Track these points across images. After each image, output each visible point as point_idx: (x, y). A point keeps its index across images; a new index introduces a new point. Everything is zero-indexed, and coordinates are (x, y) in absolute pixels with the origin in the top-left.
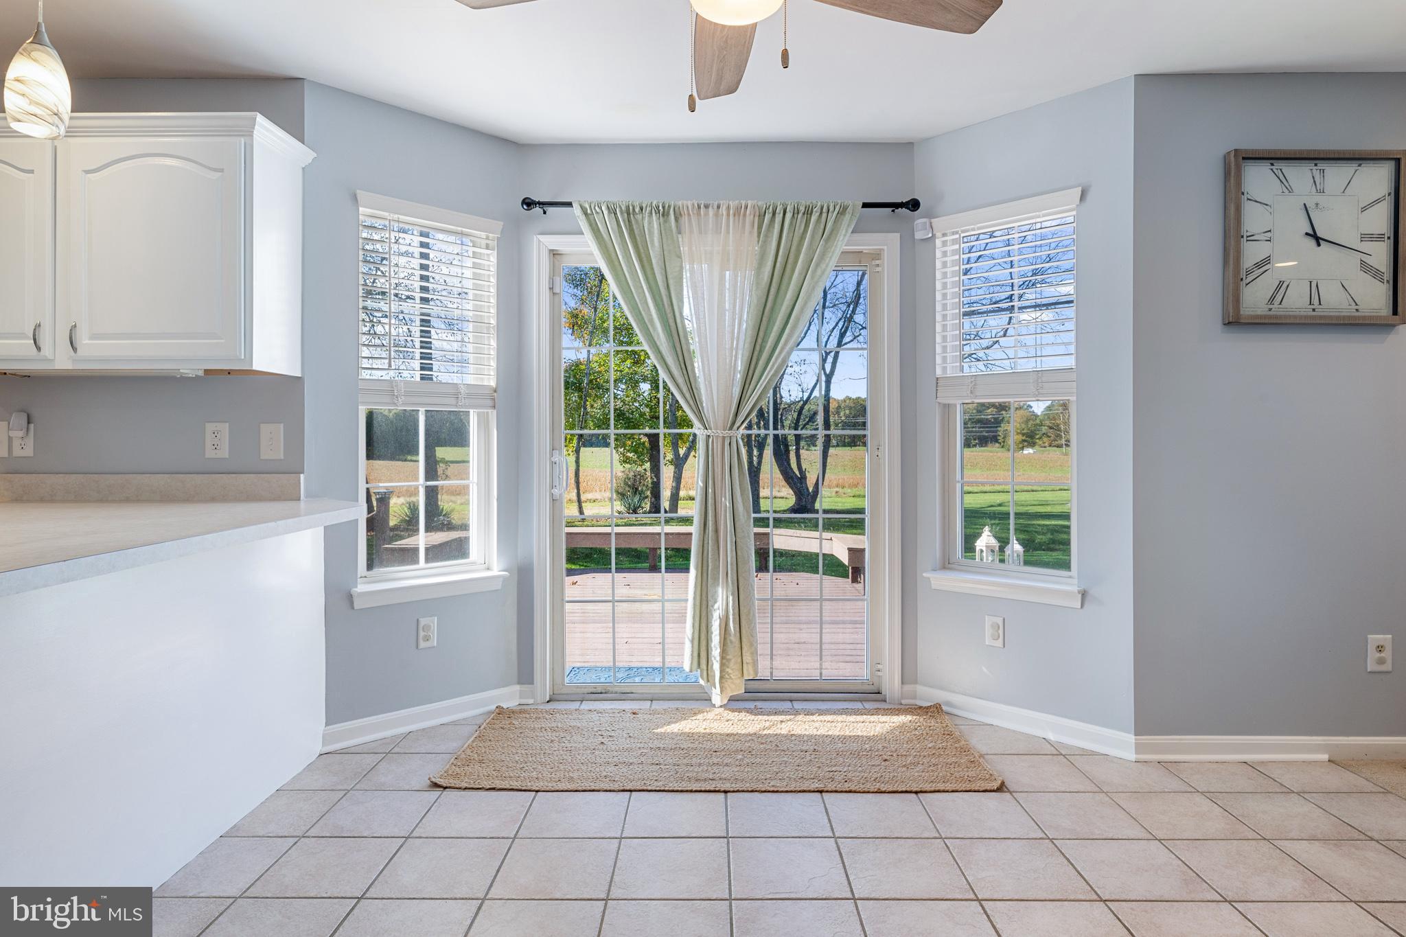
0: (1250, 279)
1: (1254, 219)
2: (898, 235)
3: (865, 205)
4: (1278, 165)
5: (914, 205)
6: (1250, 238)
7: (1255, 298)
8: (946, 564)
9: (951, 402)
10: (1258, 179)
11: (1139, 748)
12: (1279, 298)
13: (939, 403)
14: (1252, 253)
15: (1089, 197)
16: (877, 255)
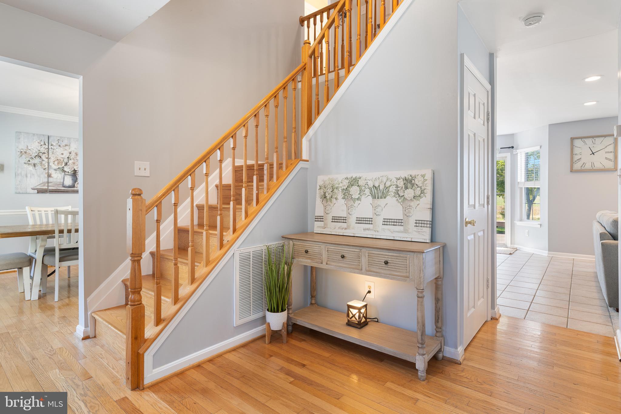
0: (576, 163)
1: (576, 151)
2: (510, 153)
3: (501, 148)
4: (583, 139)
5: (513, 147)
6: (576, 154)
7: (577, 166)
8: (521, 220)
9: (522, 187)
10: (578, 143)
11: (548, 254)
12: (583, 166)
13: (519, 187)
14: (576, 158)
15: (542, 148)
16: (506, 157)
